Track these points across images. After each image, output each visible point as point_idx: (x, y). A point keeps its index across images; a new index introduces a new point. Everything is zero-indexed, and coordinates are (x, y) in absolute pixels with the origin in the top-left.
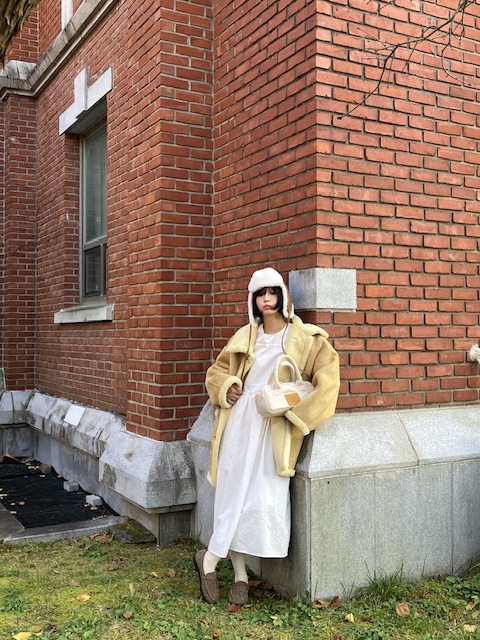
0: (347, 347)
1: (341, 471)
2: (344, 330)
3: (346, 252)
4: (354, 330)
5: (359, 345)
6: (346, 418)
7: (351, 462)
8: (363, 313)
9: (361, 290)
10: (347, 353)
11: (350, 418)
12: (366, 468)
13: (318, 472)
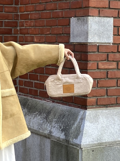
0: (106, 67)
1: (100, 144)
2: (104, 56)
3: (107, 6)
4: (111, 56)
5: (114, 65)
6: (104, 111)
7: (107, 138)
8: (116, 45)
9: (116, 31)
10: (106, 71)
11: (107, 111)
12: (116, 142)
13: (87, 145)
